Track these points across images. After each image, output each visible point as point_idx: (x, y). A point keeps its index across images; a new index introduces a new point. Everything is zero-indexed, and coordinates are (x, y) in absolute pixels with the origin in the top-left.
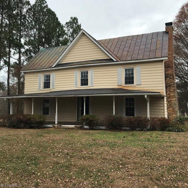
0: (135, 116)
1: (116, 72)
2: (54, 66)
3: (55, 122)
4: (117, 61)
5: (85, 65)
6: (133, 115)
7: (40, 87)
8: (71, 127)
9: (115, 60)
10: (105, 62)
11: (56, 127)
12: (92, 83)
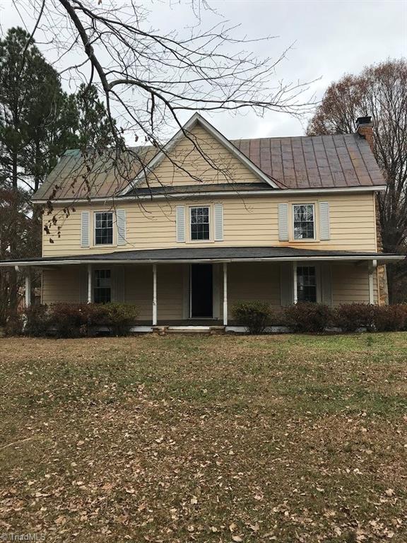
0: (319, 301)
1: (276, 211)
2: (124, 193)
3: (152, 321)
4: (280, 189)
5: (204, 194)
6: (314, 300)
7: (85, 240)
8: (198, 331)
9: (274, 186)
10: (252, 188)
11: (161, 332)
12: (219, 235)
